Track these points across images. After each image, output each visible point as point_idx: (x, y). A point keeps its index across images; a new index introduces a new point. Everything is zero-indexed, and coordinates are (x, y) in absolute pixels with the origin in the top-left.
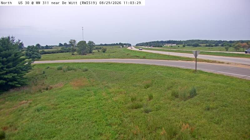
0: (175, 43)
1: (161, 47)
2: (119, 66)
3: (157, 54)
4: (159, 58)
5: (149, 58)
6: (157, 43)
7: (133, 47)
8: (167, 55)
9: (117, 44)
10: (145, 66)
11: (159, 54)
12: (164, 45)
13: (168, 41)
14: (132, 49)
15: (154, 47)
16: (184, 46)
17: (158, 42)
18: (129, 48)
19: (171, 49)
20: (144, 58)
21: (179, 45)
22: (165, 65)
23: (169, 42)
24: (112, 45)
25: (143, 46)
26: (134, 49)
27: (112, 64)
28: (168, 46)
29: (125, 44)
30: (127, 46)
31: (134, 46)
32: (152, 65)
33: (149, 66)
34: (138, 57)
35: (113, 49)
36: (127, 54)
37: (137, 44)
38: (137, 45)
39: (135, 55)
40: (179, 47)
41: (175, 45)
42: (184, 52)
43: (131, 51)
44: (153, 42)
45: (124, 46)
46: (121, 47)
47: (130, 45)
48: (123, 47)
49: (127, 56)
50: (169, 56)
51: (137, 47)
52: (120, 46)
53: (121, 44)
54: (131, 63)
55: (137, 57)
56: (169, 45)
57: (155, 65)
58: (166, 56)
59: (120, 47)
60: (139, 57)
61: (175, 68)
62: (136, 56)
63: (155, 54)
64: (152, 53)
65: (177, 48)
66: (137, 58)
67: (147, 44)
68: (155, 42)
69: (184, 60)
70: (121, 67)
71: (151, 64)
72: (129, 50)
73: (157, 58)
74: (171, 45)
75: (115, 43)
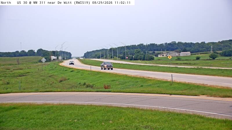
0: (187, 49)
1: (152, 59)
2: (38, 113)
3: (140, 78)
4: (146, 90)
5: (118, 90)
6: (139, 50)
7: (76, 61)
8: (166, 82)
9: (31, 53)
10: (108, 112)
11: (144, 80)
12: (159, 54)
13: (170, 44)
14: (71, 66)
15: (131, 59)
16: (213, 57)
17: (141, 46)
18: (66, 63)
19: (177, 64)
20: (107, 88)
21: (199, 55)
22: (161, 108)
23: (171, 47)
24: (16, 54)
25: (102, 57)
26: (78, 65)
27: (14, 108)
28: (170, 57)
29: (54, 53)
30: (60, 58)
31: (78, 58)
32: (128, 108)
33: (118, 110)
34: (89, 87)
35: (20, 66)
36: (59, 79)
37: (88, 53)
38: (88, 55)
39: (82, 82)
40: (198, 58)
41: (189, 53)
42: (215, 73)
43: (73, 70)
44: (128, 47)
45: (53, 57)
46: (44, 60)
47: (67, 56)
48: (49, 60)
49: (60, 84)
50: (172, 83)
51: (87, 59)
52: (40, 57)
53: (41, 52)
54: (73, 102)
55: (87, 86)
56: (171, 55)
57: (135, 109)
58: (166, 84)
59: (40, 61)
60: (92, 87)
61: (190, 116)
62: (85, 84)
63: (135, 78)
64: (126, 76)
65: (192, 62)
66: (88, 89)
67: (113, 53)
68: (133, 47)
69: (215, 96)
70: (42, 115)
71: (125, 105)
72: (66, 69)
73: (142, 89)
74: (177, 54)
75: (27, 51)
